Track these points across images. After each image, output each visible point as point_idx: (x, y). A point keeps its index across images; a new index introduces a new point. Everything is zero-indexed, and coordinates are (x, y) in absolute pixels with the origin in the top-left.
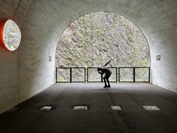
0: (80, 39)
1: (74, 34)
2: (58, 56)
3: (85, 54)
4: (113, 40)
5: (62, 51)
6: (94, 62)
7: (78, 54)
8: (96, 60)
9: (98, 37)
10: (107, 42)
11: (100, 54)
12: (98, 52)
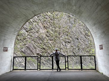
0: (51, 35)
1: (47, 32)
2: (36, 47)
3: (55, 45)
4: (74, 35)
5: (39, 43)
6: (62, 50)
7: (49, 45)
8: (63, 49)
9: (64, 33)
10: (70, 37)
11: (65, 45)
12: (64, 43)
